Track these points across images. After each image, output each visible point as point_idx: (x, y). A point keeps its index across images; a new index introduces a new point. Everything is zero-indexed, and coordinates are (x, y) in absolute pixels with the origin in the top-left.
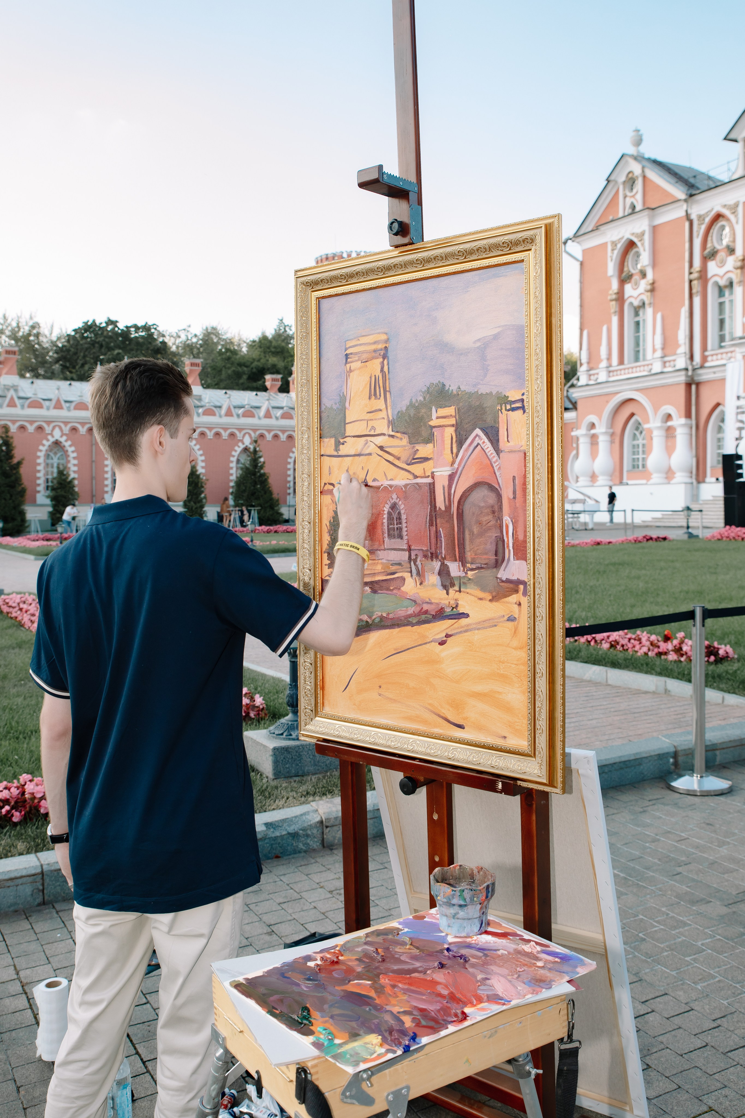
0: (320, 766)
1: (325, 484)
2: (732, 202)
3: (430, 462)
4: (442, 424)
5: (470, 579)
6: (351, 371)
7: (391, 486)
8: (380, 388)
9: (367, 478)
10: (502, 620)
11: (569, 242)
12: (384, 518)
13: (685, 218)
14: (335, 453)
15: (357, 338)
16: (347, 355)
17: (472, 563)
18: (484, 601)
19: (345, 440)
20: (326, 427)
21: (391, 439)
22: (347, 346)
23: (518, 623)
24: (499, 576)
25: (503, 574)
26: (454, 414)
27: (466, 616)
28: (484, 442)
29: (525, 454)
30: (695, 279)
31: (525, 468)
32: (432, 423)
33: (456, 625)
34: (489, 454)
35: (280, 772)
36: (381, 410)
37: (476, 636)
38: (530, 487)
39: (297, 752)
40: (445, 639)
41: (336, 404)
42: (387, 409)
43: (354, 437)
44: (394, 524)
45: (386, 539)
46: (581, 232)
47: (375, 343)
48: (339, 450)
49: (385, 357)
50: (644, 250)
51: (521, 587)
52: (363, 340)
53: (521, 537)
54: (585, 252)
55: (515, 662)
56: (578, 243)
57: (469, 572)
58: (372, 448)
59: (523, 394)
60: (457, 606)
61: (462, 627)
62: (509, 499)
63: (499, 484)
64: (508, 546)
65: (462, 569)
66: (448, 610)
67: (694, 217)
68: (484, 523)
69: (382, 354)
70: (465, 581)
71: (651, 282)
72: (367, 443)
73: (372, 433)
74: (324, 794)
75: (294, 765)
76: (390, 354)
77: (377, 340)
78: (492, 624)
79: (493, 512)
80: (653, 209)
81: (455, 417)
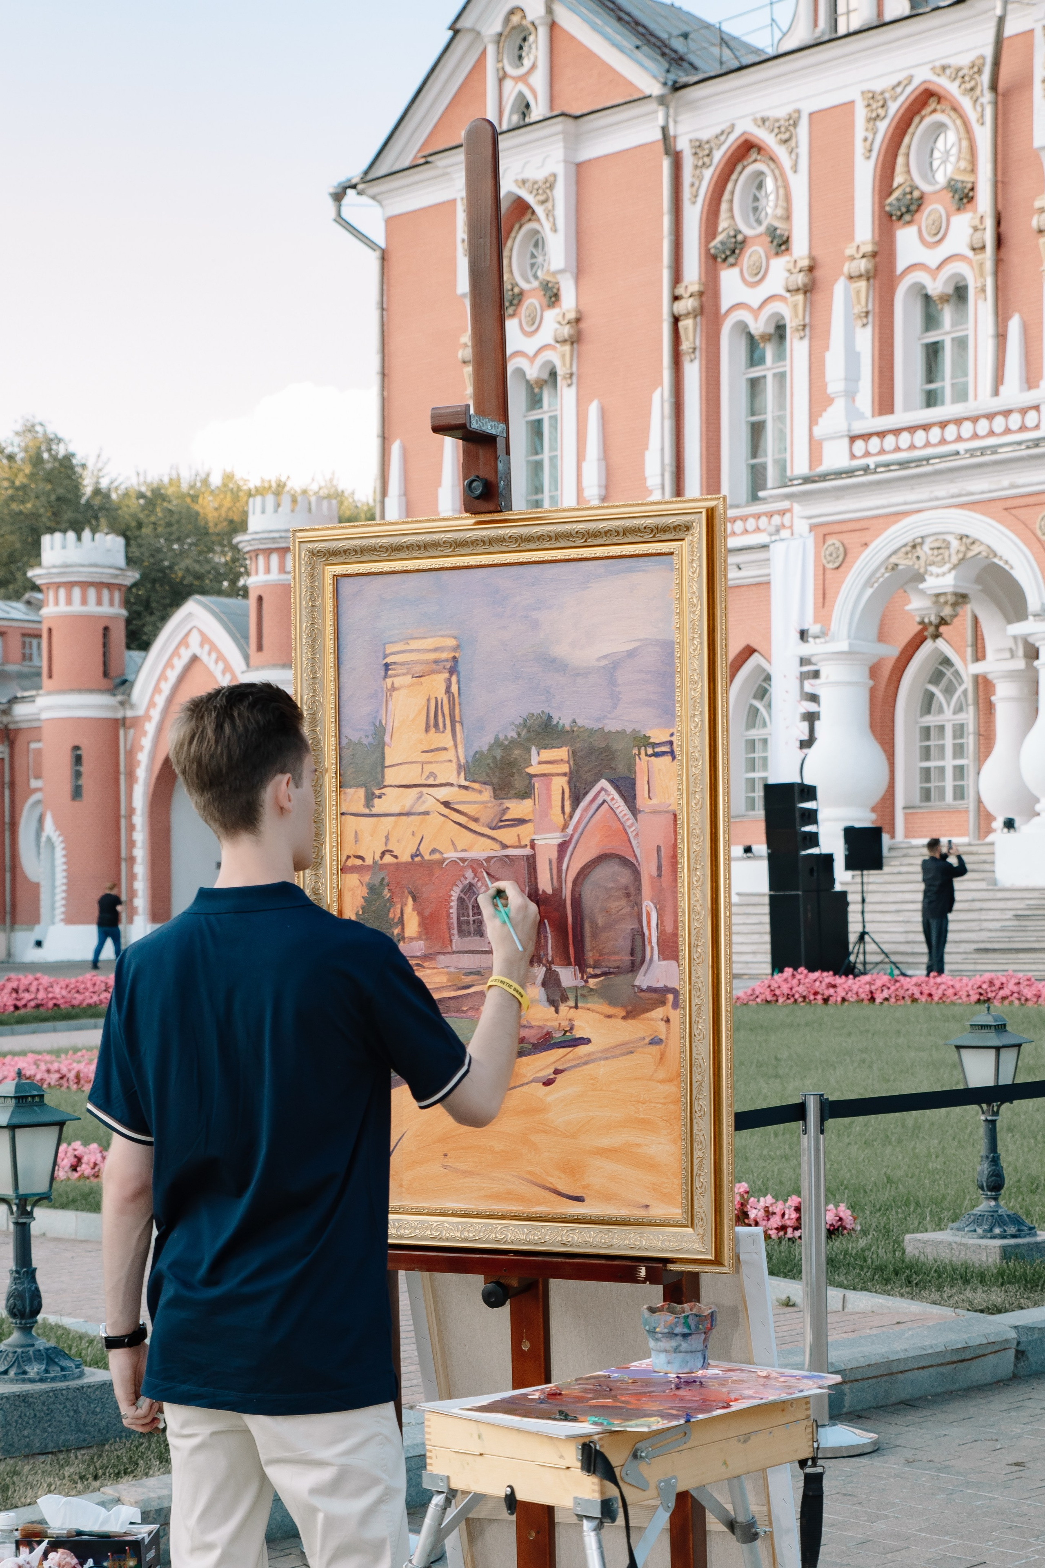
0: (88, 1432)
1: (348, 857)
2: (781, 113)
3: (529, 826)
4: (547, 772)
5: (592, 990)
6: (393, 688)
7: (463, 860)
8: (444, 716)
9: (421, 848)
10: (642, 1043)
11: (351, 192)
12: (451, 907)
13: (661, 147)
14: (367, 811)
15: (406, 640)
16: (387, 666)
17: (595, 967)
18: (613, 1020)
19: (383, 791)
20: (349, 772)
21: (463, 791)
22: (387, 652)
23: (666, 1047)
24: (637, 983)
25: (643, 980)
26: (566, 758)
27: (588, 1041)
28: (613, 799)
29: (675, 816)
30: (687, 315)
31: (676, 836)
32: (530, 770)
33: (570, 1056)
34: (620, 816)
35: (12, 1445)
36: (446, 749)
37: (602, 1069)
38: (683, 861)
39: (44, 1404)
40: (553, 1076)
41: (367, 737)
42: (456, 746)
43: (399, 786)
44: (468, 916)
45: (456, 938)
46: (383, 168)
47: (436, 650)
48: (373, 806)
49: (452, 671)
50: (555, 230)
51: (670, 997)
52: (415, 644)
53: (669, 929)
54: (390, 222)
55: (662, 1101)
56: (373, 198)
57: (591, 980)
58: (429, 804)
59: (672, 735)
60: (572, 1028)
61: (580, 1058)
62: (651, 877)
63: (635, 856)
64: (650, 942)
65: (580, 975)
66: (558, 1035)
67: (683, 144)
68: (614, 911)
69: (448, 666)
70: (584, 992)
71: (572, 315)
72: (420, 797)
73: (431, 781)
74: (118, 1475)
75: (38, 1431)
76: (461, 667)
77: (440, 645)
78: (627, 1049)
79: (628, 895)
80: (576, 118)
81: (568, 762)
